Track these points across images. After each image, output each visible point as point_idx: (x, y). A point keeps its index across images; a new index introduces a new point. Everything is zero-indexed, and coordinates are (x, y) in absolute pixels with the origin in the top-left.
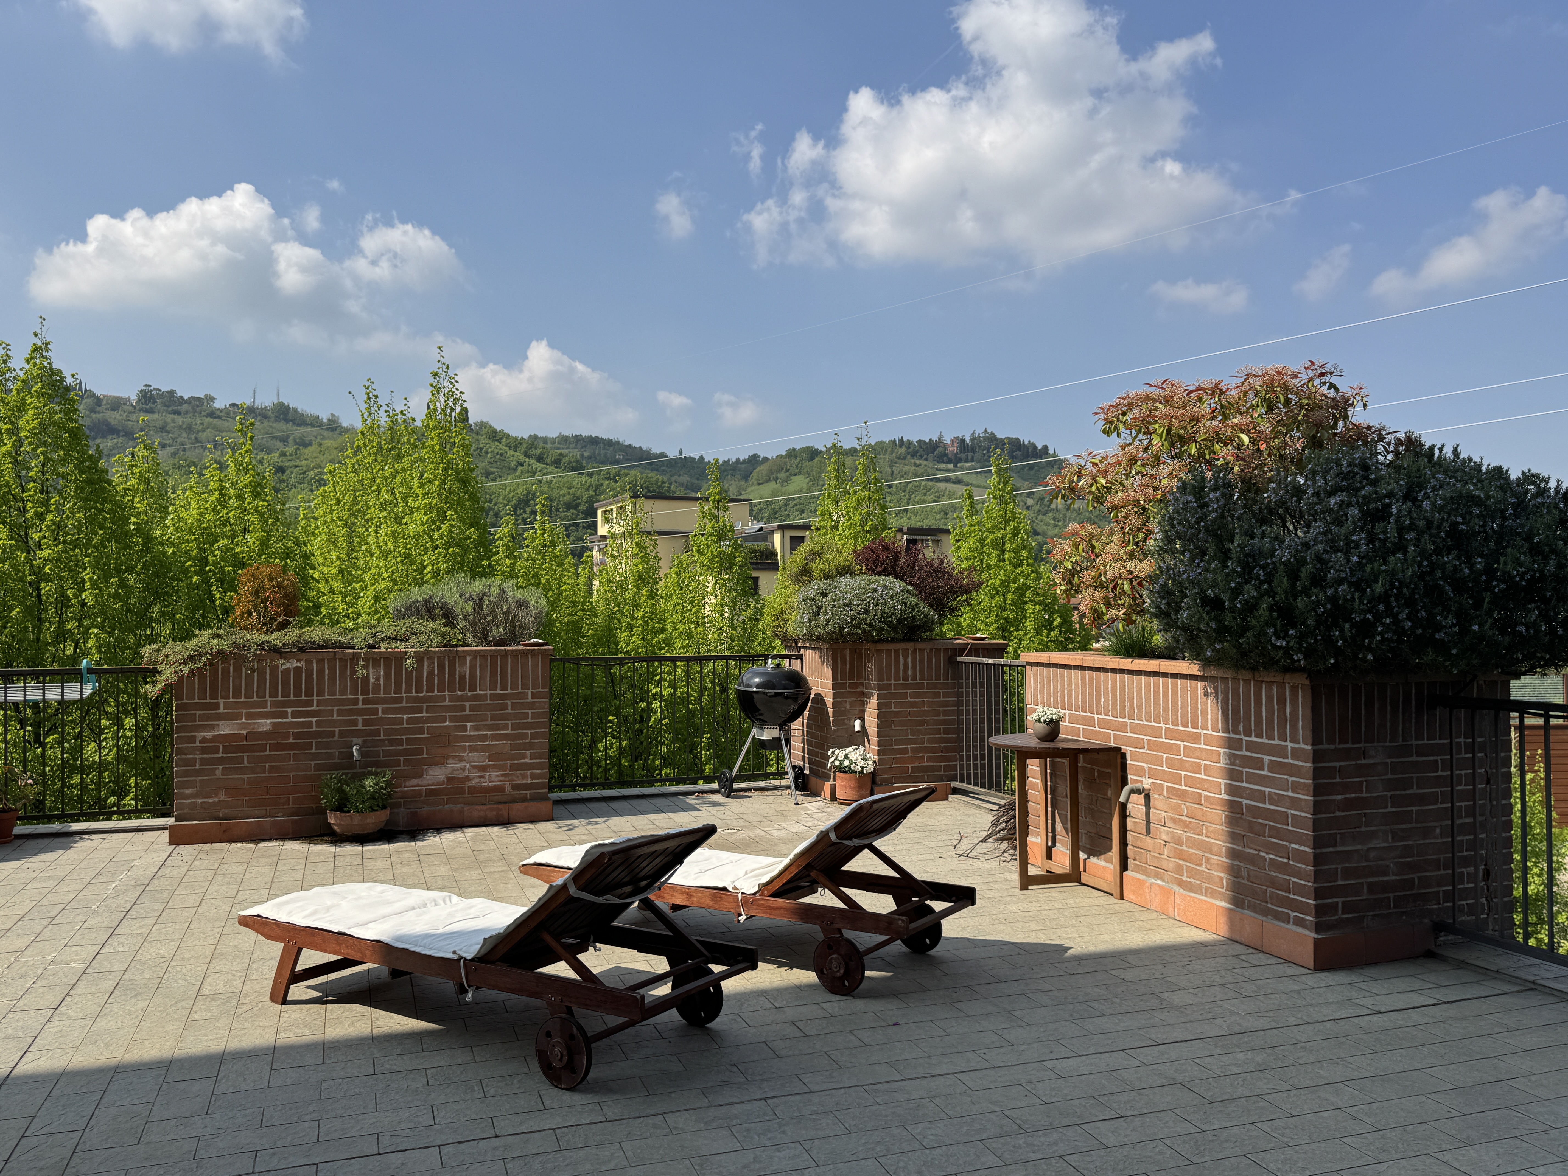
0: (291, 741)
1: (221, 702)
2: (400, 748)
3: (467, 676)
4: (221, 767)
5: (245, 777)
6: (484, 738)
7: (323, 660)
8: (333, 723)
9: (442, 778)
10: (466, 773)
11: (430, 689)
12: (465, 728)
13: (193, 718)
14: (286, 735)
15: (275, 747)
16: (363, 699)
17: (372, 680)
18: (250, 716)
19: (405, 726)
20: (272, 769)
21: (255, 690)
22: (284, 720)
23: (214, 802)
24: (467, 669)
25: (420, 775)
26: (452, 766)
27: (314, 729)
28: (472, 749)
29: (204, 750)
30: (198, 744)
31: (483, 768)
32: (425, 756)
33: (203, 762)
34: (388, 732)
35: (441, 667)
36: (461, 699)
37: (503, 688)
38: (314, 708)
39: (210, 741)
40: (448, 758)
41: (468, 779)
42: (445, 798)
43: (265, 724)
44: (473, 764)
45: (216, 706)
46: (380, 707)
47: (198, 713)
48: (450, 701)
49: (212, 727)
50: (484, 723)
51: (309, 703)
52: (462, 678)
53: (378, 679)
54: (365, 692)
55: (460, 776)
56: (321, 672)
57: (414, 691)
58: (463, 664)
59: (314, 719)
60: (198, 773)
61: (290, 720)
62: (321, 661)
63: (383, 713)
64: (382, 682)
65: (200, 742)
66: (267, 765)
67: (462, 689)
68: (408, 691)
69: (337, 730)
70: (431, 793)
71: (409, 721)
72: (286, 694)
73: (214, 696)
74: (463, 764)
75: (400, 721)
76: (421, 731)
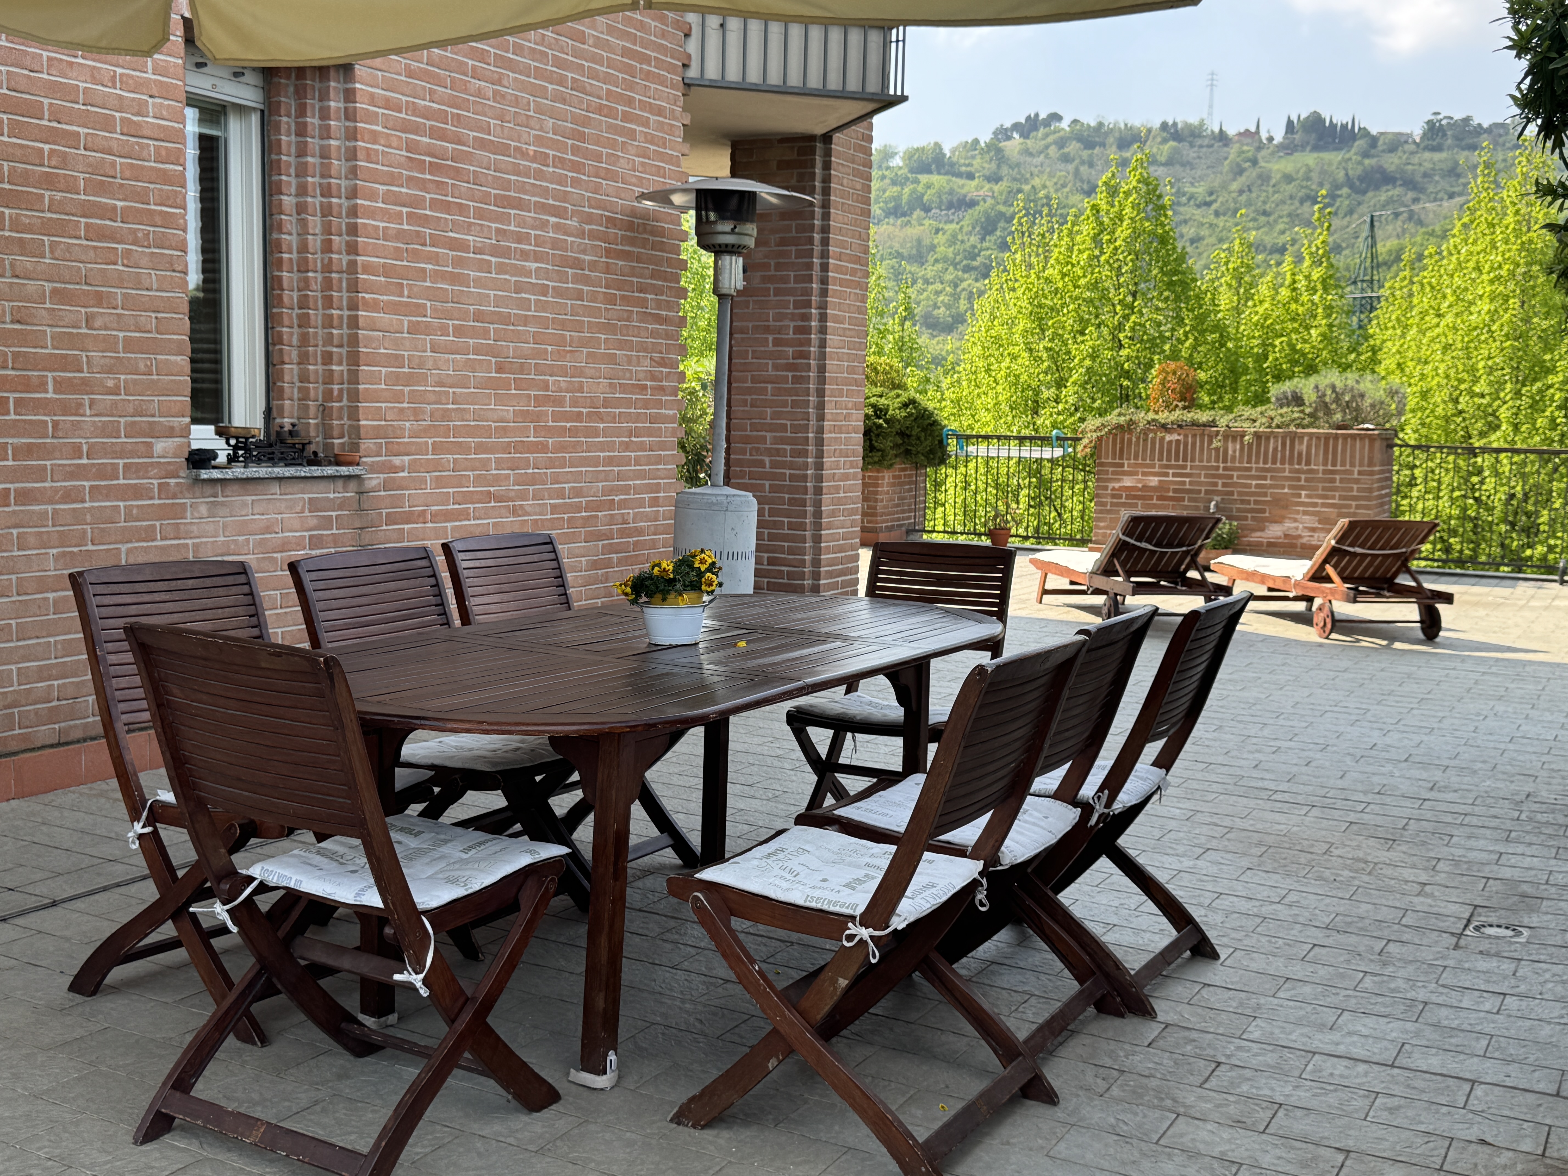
0: (1171, 494)
1: (1126, 462)
2: (1249, 507)
3: (1304, 453)
6: (1315, 505)
8: (1200, 484)
9: (1279, 534)
10: (1299, 532)
11: (1274, 462)
12: (1300, 496)
13: (1107, 472)
14: (1168, 490)
15: (1160, 498)
16: (1223, 467)
17: (1230, 452)
18: (1144, 474)
19: (1253, 490)
21: (1148, 455)
22: (1167, 479)
24: (1304, 447)
25: (1262, 530)
26: (1288, 525)
27: (1187, 487)
28: (1305, 513)
29: (1113, 496)
30: (1110, 491)
31: (1313, 530)
32: (1267, 515)
33: (1112, 504)
34: (1240, 494)
35: (1284, 445)
36: (1298, 471)
37: (1334, 464)
38: (1188, 471)
39: (1118, 490)
40: (1286, 518)
41: (1300, 536)
42: (1282, 550)
43: (1154, 481)
44: (1305, 525)
45: (1122, 465)
46: (1235, 474)
47: (1111, 469)
48: (1289, 473)
49: (1119, 480)
50: (1316, 493)
51: (1185, 467)
52: (1300, 454)
53: (1234, 451)
54: (1225, 461)
55: (1294, 534)
56: (1194, 444)
57: (1261, 463)
58: (1301, 443)
59: (1188, 480)
60: (1109, 512)
61: (1171, 478)
62: (1194, 436)
63: (1237, 478)
64: (1237, 455)
67: (1299, 463)
68: (1257, 462)
69: (1203, 489)
70: (1271, 544)
71: (1257, 486)
72: (1169, 460)
73: (1121, 458)
74: (1297, 524)
75: (1250, 486)
76: (1265, 495)
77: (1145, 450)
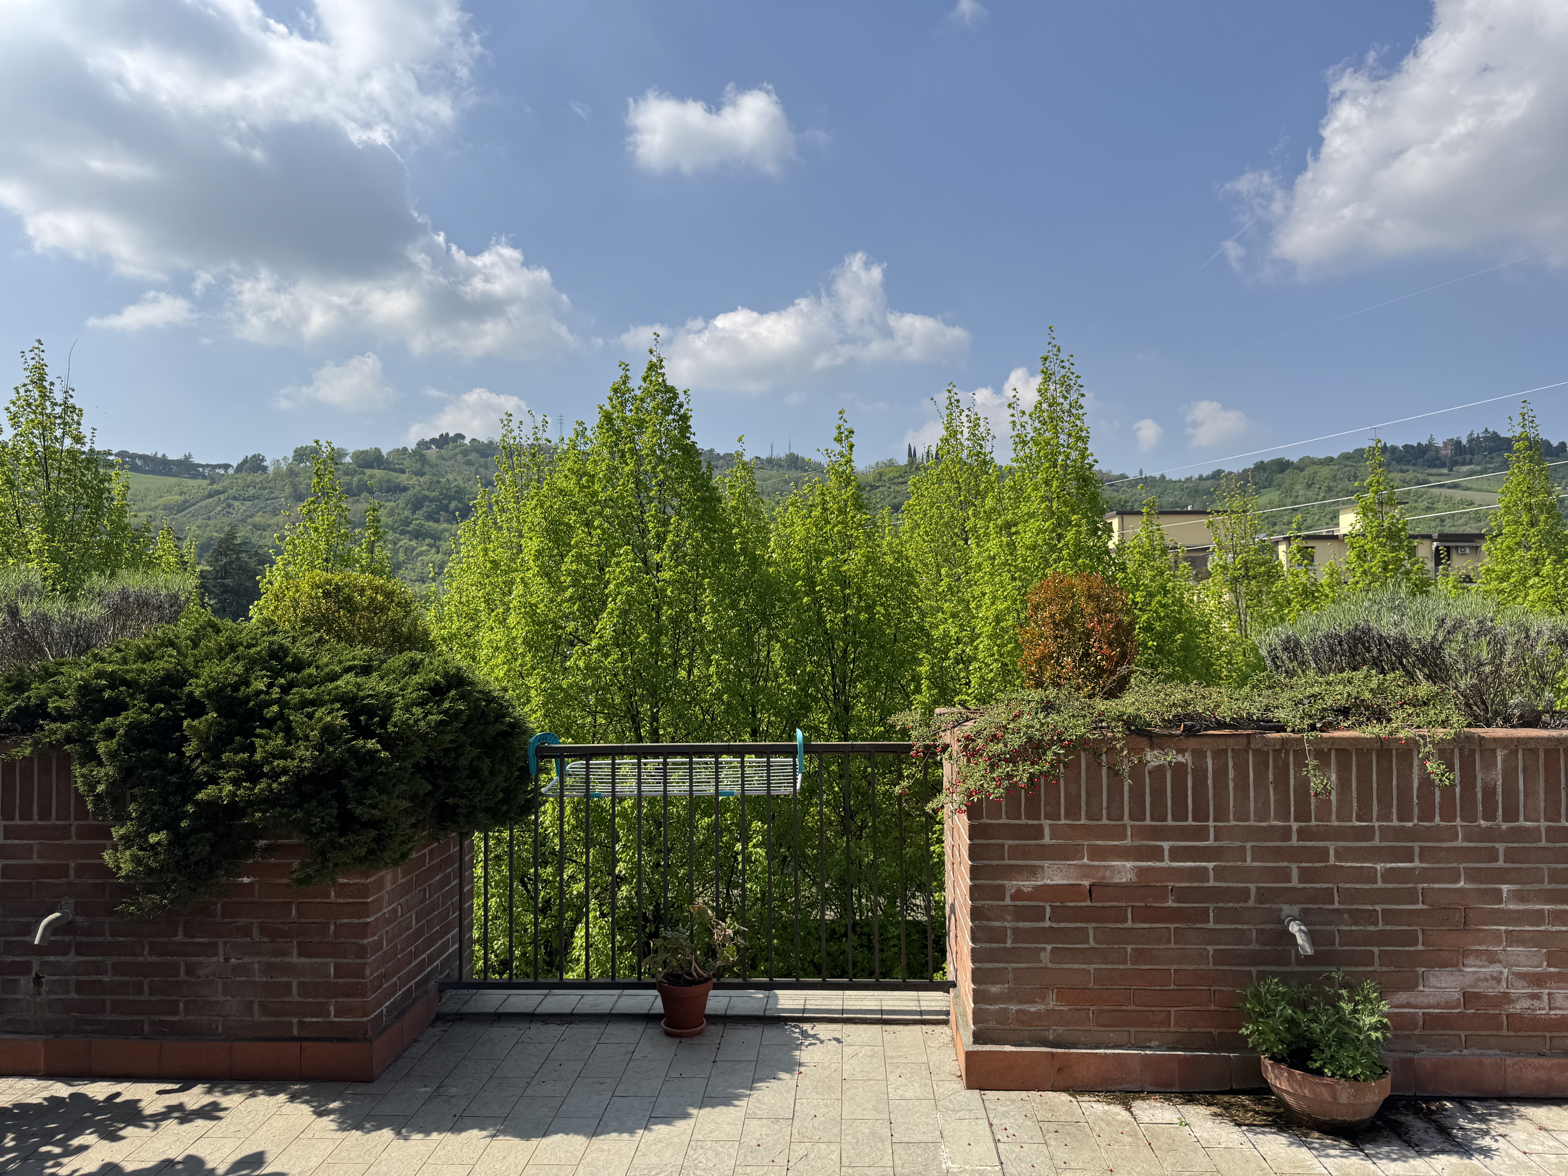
0: (1170, 903)
1: (1047, 824)
2: (1372, 928)
3: (1499, 790)
4: (1049, 947)
5: (1091, 967)
6: (1538, 917)
7: (1225, 751)
8: (1245, 874)
9: (1455, 994)
10: (1503, 988)
11: (1426, 814)
12: (1497, 896)
13: (1001, 852)
14: (1162, 893)
15: (1145, 914)
16: (1300, 831)
17: (1315, 793)
18: (1098, 853)
19: (1380, 885)
20: (1140, 956)
21: (1105, 805)
22: (1158, 864)
23: (1038, 1013)
24: (1498, 776)
25: (1410, 986)
26: (1475, 971)
27: (1211, 883)
28: (1514, 939)
29: (1020, 914)
30: (1008, 901)
31: (1538, 980)
32: (1420, 947)
33: (1018, 934)
34: (1348, 896)
36: (1489, 835)
38: (1211, 842)
39: (1030, 896)
40: (1465, 954)
41: (1506, 998)
42: (1463, 1034)
43: (1123, 870)
44: (1516, 969)
45: (1038, 832)
46: (1331, 846)
47: (1008, 843)
48: (1465, 839)
49: (1033, 871)
50: (1536, 887)
51: (1201, 833)
52: (1489, 793)
53: (1326, 790)
54: (1303, 815)
55: (1491, 992)
56: (1221, 773)
57: (1395, 816)
58: (1490, 764)
59: (1211, 865)
60: (1011, 955)
61: (1167, 863)
62: (1220, 754)
63: (1338, 857)
64: (1333, 797)
65: (1013, 898)
66: (1129, 948)
67: (1489, 815)
68: (1384, 816)
69: (1254, 887)
70: (1433, 1021)
71: (1389, 875)
72: (1159, 814)
73: (1033, 813)
74: (1495, 968)
75: (1369, 876)
76: (1411, 896)
77: (1093, 793)
